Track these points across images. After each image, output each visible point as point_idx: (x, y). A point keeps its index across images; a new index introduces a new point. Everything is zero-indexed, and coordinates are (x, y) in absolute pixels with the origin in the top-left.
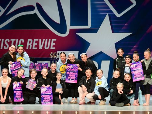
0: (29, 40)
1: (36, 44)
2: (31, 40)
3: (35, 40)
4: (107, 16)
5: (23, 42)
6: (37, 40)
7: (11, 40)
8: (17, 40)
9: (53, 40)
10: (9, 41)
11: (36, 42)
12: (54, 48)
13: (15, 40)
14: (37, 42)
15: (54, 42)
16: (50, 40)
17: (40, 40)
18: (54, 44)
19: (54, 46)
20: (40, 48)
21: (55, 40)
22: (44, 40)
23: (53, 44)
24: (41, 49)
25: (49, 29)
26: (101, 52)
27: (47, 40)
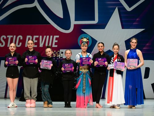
0: (28, 37)
1: (36, 41)
2: (31, 37)
3: (35, 37)
4: (117, 10)
5: (21, 39)
6: (37, 37)
7: (8, 36)
8: (15, 36)
9: (55, 37)
10: (5, 38)
11: (36, 39)
12: (56, 46)
13: (12, 36)
14: (38, 39)
15: (57, 39)
16: (51, 37)
17: (41, 37)
18: (57, 41)
19: (56, 44)
20: (40, 46)
21: (58, 36)
22: (45, 37)
23: (55, 41)
24: (42, 47)
25: (50, 24)
26: (110, 50)
27: (48, 37)
